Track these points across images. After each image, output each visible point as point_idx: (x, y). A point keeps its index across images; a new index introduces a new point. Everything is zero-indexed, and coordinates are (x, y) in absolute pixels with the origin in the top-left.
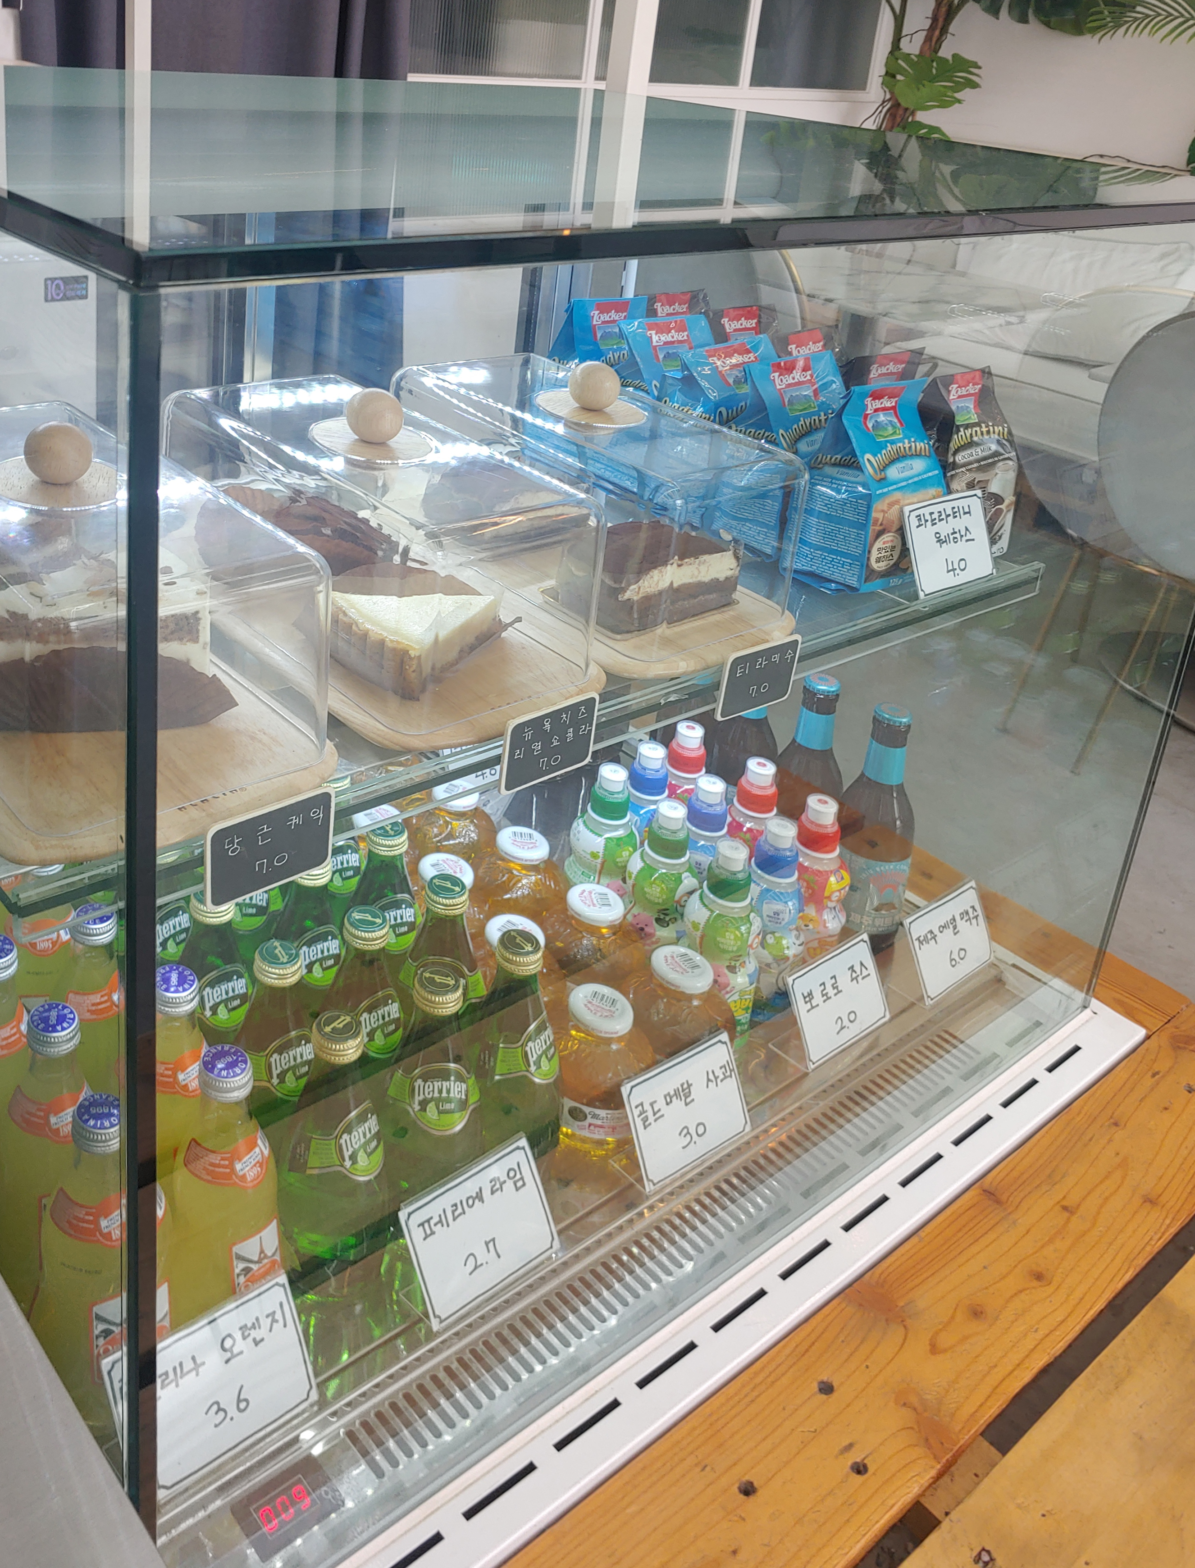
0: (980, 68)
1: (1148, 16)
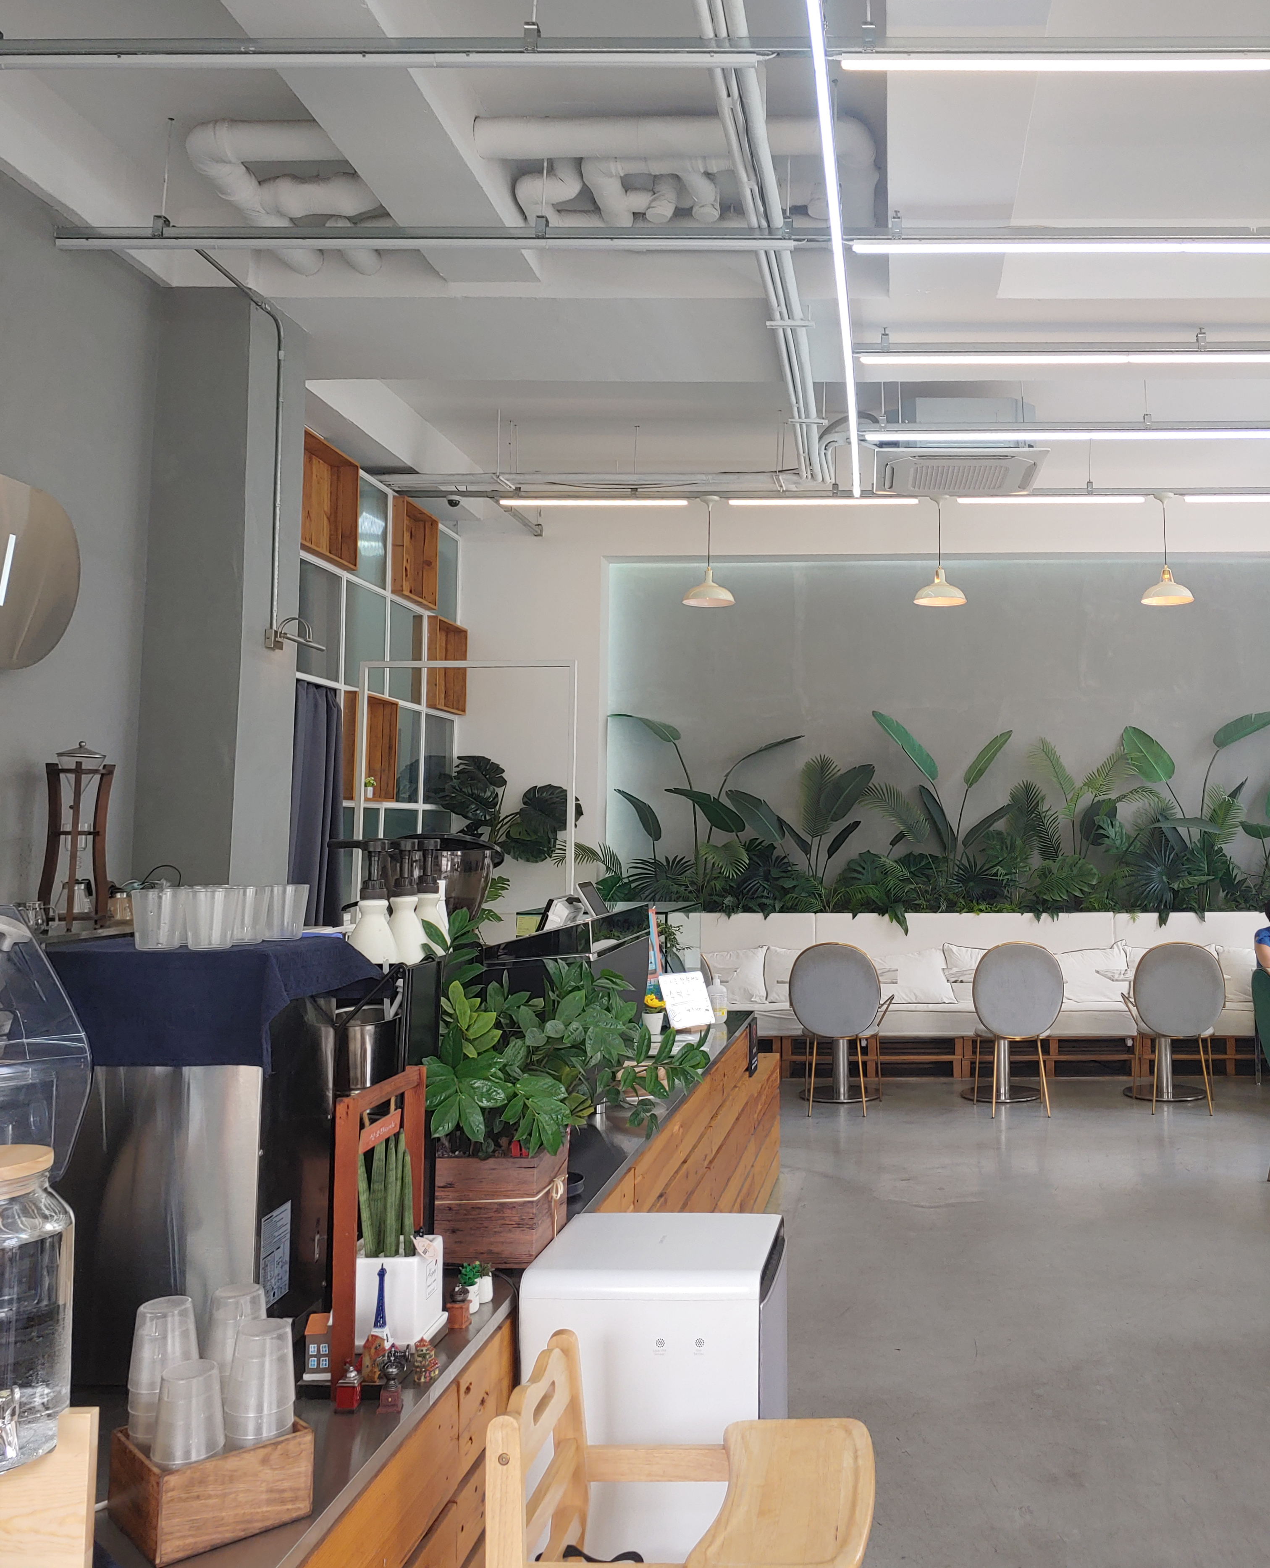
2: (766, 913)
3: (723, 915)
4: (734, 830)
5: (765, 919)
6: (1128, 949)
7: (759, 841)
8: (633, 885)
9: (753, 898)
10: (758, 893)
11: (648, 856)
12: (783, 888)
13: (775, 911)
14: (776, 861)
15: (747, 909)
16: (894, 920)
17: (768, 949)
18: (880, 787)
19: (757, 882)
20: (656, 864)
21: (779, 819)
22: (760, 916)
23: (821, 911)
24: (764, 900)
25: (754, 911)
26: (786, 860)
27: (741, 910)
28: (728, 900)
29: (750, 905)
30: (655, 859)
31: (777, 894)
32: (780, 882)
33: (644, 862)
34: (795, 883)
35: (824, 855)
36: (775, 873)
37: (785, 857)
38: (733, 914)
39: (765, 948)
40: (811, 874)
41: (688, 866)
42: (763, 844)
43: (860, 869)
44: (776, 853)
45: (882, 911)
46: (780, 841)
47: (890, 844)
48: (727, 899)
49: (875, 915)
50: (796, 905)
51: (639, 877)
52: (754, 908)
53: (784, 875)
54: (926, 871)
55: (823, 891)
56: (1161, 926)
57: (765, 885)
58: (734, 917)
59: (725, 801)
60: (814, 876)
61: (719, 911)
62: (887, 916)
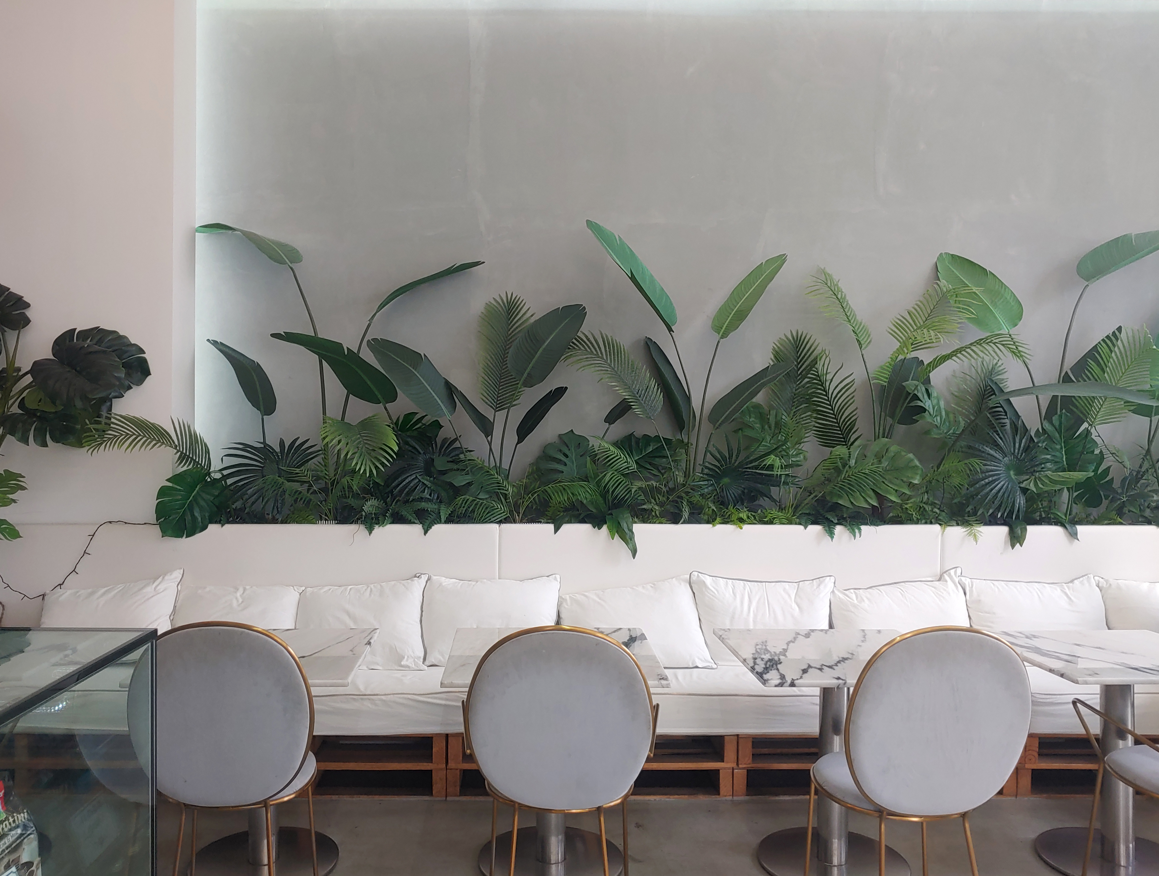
0: (24, 477)
1: (116, 436)
2: (427, 524)
3: (362, 527)
4: (381, 399)
5: (425, 533)
6: (967, 582)
7: (418, 417)
8: (229, 481)
9: (407, 501)
10: (416, 495)
11: (254, 439)
12: (451, 485)
13: (440, 522)
14: (441, 447)
15: (399, 519)
16: (616, 536)
17: (429, 579)
18: (594, 338)
19: (412, 477)
20: (265, 451)
21: (448, 385)
22: (417, 529)
23: (506, 521)
24: (423, 505)
25: (409, 522)
26: (457, 445)
27: (390, 520)
28: (370, 506)
29: (404, 513)
30: (264, 443)
31: (443, 494)
32: (447, 478)
33: (246, 447)
34: (468, 478)
35: (512, 437)
36: (440, 463)
37: (456, 439)
38: (377, 526)
39: (424, 578)
40: (493, 464)
41: (311, 453)
42: (423, 421)
43: (563, 458)
44: (442, 434)
45: (597, 521)
46: (448, 416)
47: (606, 421)
48: (369, 503)
49: (586, 527)
50: (473, 511)
51: (238, 470)
52: (410, 517)
53: (456, 467)
54: (657, 461)
55: (510, 490)
56: (1013, 546)
57: (425, 482)
58: (378, 530)
59: (368, 356)
60: (498, 469)
61: (356, 522)
62: (605, 528)
